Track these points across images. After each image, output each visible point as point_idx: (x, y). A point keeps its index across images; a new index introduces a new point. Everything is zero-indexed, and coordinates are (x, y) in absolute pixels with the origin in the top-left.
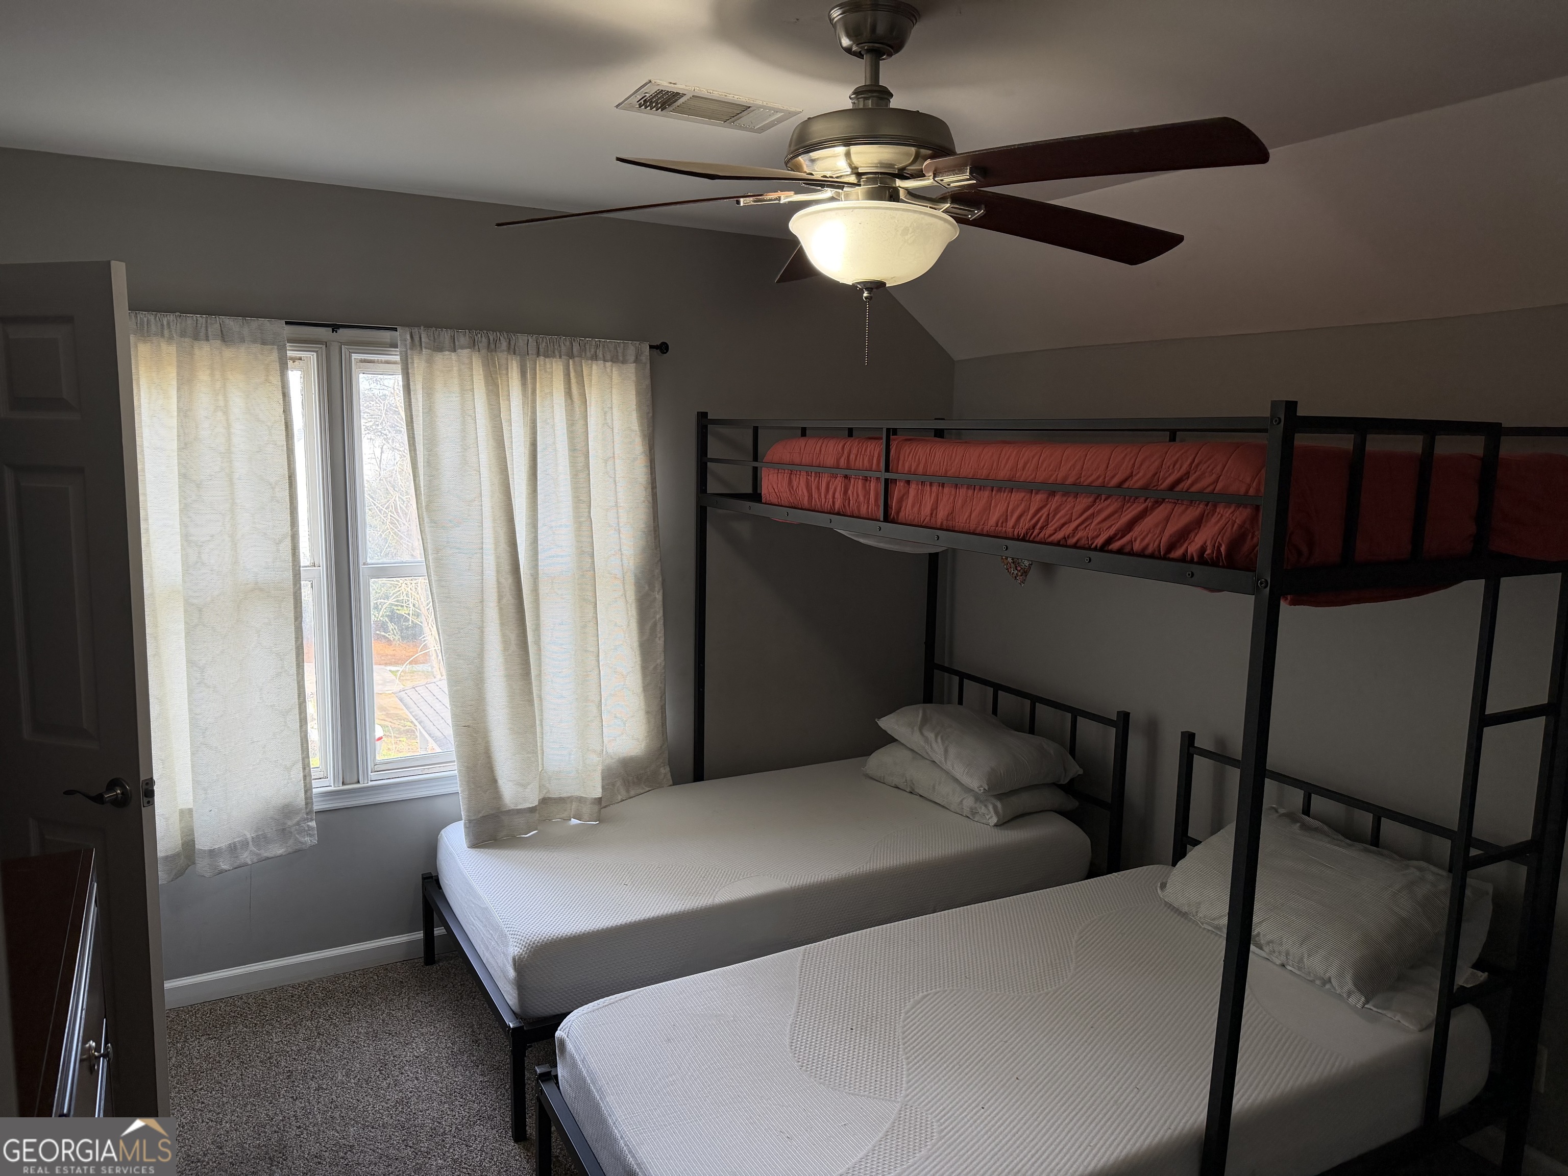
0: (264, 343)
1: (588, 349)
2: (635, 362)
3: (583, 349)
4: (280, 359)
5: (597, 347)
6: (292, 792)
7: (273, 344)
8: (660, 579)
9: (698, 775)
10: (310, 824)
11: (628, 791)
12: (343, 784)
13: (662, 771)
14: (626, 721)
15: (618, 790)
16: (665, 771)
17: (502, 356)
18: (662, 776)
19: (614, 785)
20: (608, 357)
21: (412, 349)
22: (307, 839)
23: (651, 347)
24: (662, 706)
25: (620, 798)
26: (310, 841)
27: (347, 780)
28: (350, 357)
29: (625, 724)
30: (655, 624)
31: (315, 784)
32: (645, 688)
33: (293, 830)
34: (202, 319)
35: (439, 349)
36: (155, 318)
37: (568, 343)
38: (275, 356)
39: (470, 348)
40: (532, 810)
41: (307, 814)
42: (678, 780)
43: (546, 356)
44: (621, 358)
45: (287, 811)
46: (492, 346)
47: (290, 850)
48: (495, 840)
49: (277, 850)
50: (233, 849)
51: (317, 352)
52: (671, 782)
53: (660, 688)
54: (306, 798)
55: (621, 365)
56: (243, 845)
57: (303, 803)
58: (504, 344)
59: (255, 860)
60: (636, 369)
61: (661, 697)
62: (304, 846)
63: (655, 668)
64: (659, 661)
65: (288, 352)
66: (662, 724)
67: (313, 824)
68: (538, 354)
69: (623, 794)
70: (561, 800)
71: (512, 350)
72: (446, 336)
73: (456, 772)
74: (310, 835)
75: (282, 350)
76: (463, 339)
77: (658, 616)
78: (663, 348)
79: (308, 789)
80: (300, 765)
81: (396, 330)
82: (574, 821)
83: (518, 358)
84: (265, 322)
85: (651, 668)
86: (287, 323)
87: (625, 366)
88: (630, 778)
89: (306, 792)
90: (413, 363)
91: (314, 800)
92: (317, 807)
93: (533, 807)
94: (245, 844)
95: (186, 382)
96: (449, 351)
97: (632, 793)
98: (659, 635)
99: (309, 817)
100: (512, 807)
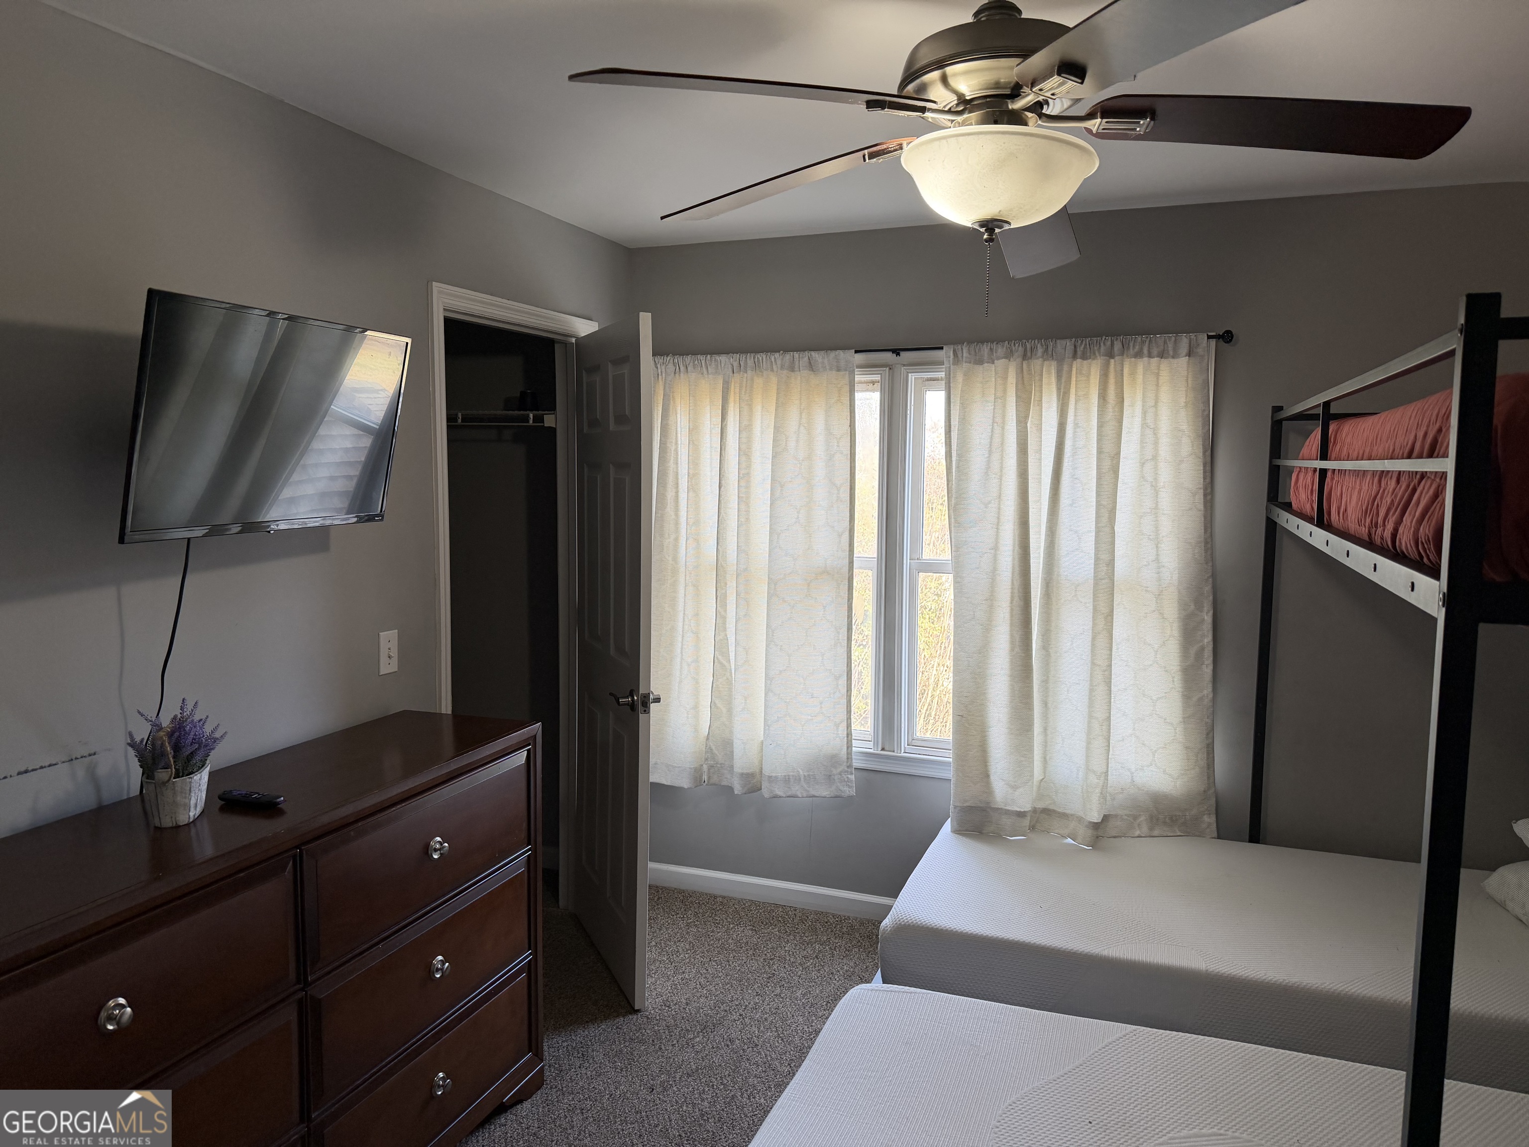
0: (838, 370)
1: (1131, 347)
2: (1189, 354)
3: (1124, 347)
4: (850, 382)
5: (1143, 342)
6: (837, 744)
7: (846, 370)
8: (1211, 598)
9: (1255, 836)
10: (849, 776)
11: (1151, 829)
12: (883, 749)
13: (1206, 819)
14: (1156, 751)
15: (1139, 825)
16: (1210, 820)
17: (1036, 363)
18: (1204, 826)
19: (1135, 818)
20: (1155, 351)
21: (954, 364)
22: (846, 789)
23: (1209, 337)
24: (1208, 745)
25: (1137, 833)
26: (850, 791)
27: (887, 748)
28: (907, 376)
29: (1154, 755)
30: (1202, 649)
31: (854, 743)
32: (1186, 720)
33: (836, 778)
34: (796, 355)
35: (980, 362)
36: (767, 356)
37: (1109, 343)
38: (846, 380)
39: (1006, 358)
40: (1021, 815)
41: (848, 767)
42: (1224, 833)
43: (1084, 357)
44: (1171, 353)
45: (833, 760)
46: (1029, 354)
47: (832, 795)
48: (981, 832)
49: (824, 791)
50: (787, 780)
51: (881, 374)
52: (1215, 835)
53: (1207, 723)
54: (847, 753)
55: (1171, 360)
56: (795, 779)
57: (845, 757)
58: (1040, 351)
59: (805, 795)
60: (1188, 362)
61: (1208, 734)
62: (843, 794)
63: (1201, 699)
64: (1205, 692)
65: (856, 376)
66: (1208, 765)
67: (852, 777)
68: (1075, 356)
69: (1145, 830)
70: (1064, 816)
71: (1048, 355)
72: (985, 349)
73: (951, 760)
74: (850, 787)
75: (852, 374)
76: (1000, 350)
77: (1206, 640)
78: (1227, 337)
79: (849, 746)
80: (845, 724)
81: (942, 348)
82: (1069, 841)
83: (1056, 362)
84: (840, 353)
85: (1195, 699)
86: (856, 352)
87: (1175, 361)
88: (1161, 816)
89: (848, 748)
90: (954, 377)
91: (853, 757)
92: (856, 764)
93: (1020, 812)
94: (798, 779)
95: (781, 406)
96: (988, 362)
97: (1156, 833)
98: (1206, 662)
99: (849, 770)
100: (1002, 806)
